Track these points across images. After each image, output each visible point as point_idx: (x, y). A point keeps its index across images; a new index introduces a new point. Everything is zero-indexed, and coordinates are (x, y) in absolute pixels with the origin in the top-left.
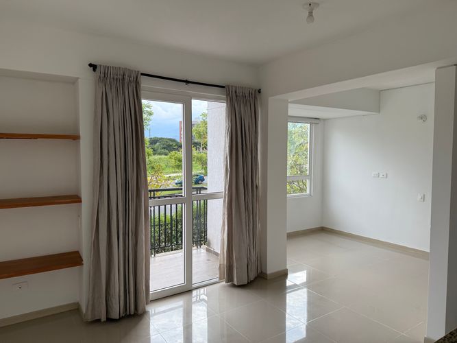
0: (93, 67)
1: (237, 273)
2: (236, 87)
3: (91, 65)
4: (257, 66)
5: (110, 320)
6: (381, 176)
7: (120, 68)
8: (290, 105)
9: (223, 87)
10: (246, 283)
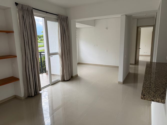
0: (17, 4)
1: (66, 75)
2: (63, 16)
3: (16, 3)
4: (66, 8)
5: (32, 96)
6: (96, 46)
7: (27, 5)
8: (77, 23)
9: (58, 15)
10: (69, 79)
